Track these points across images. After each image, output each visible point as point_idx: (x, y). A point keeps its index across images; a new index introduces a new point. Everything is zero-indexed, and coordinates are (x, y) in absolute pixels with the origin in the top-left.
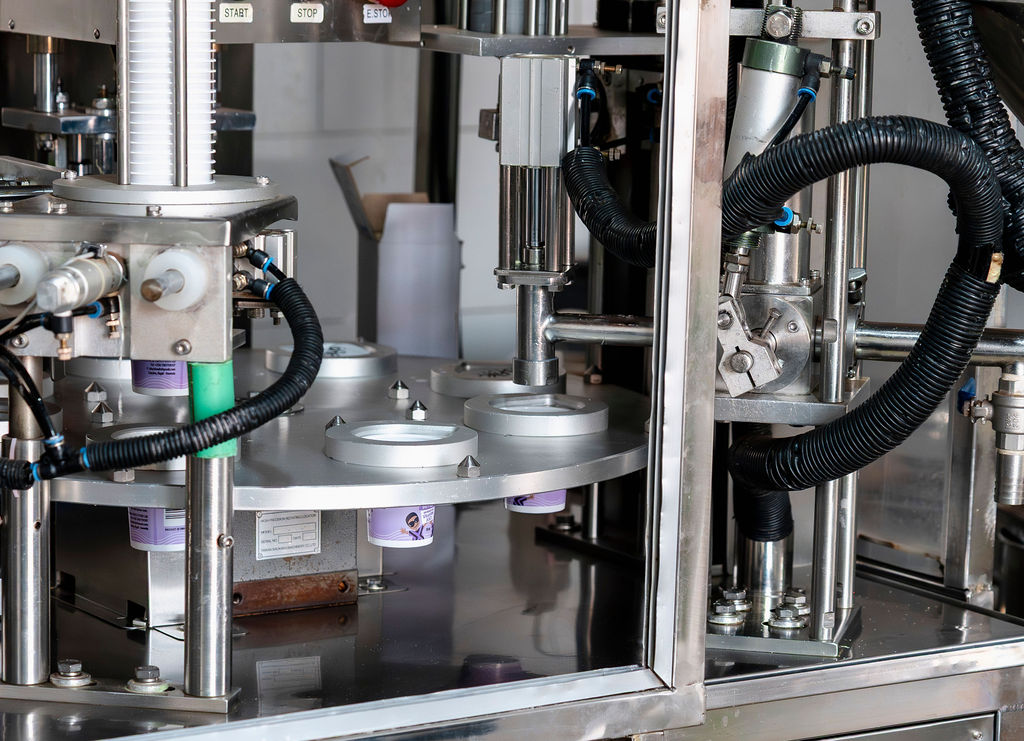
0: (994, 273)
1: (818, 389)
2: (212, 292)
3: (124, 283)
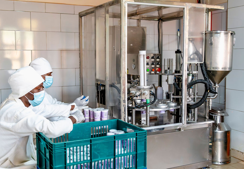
0: (209, 91)
1: (194, 101)
2: (148, 94)
3: (141, 93)
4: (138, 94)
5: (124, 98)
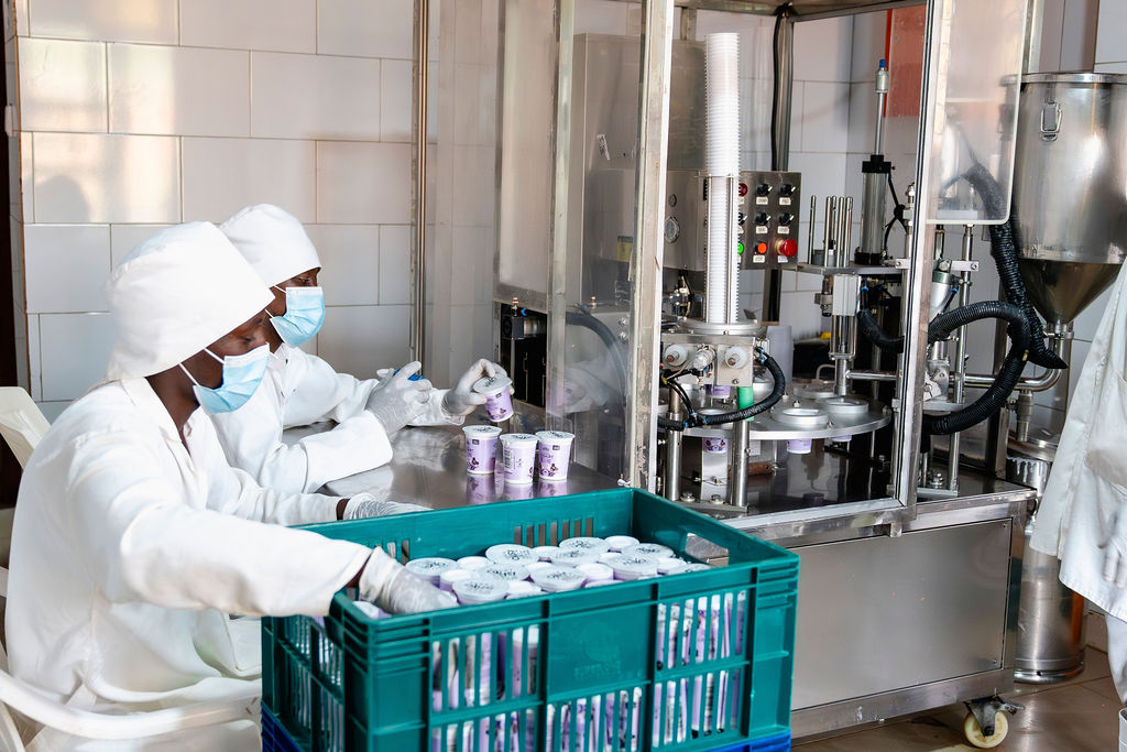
0: (1025, 357)
2: (747, 362)
3: (715, 358)
4: (702, 361)
5: (643, 381)
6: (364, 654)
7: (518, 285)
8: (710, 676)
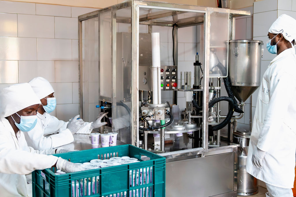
0: (233, 110)
1: (217, 122)
2: (163, 114)
3: (155, 113)
4: (151, 113)
5: (135, 119)
6: (54, 183)
7: (104, 96)
8: (144, 188)
